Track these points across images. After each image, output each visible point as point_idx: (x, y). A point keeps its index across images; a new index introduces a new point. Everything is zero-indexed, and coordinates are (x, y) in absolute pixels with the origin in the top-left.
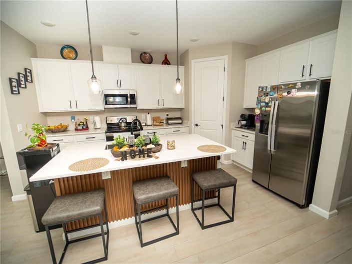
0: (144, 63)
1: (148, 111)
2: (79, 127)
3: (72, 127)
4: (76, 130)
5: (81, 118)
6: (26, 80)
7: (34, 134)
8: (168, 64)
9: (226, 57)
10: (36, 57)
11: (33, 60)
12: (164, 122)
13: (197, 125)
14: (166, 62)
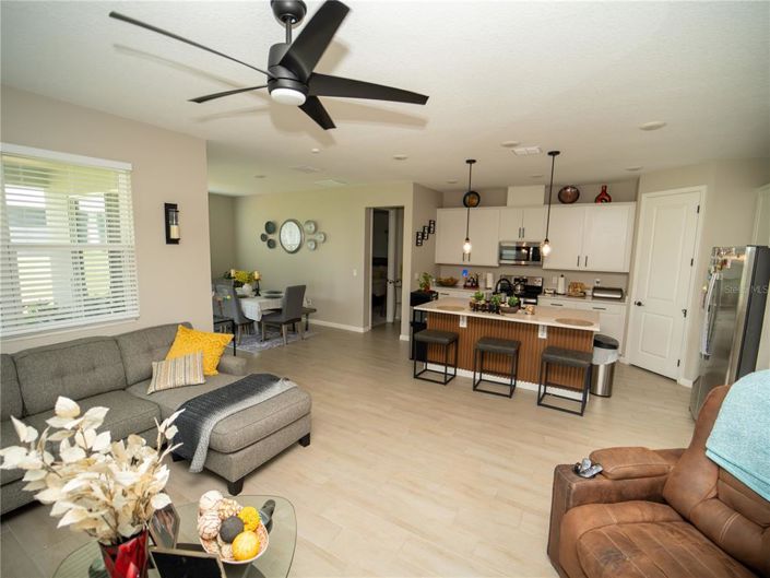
0: (563, 202)
1: (562, 273)
2: (469, 284)
3: (461, 283)
4: (465, 286)
5: (472, 273)
6: (429, 232)
7: (423, 281)
8: (606, 201)
9: (703, 188)
10: (442, 207)
11: (439, 211)
12: (589, 293)
13: (639, 304)
14: (604, 197)
